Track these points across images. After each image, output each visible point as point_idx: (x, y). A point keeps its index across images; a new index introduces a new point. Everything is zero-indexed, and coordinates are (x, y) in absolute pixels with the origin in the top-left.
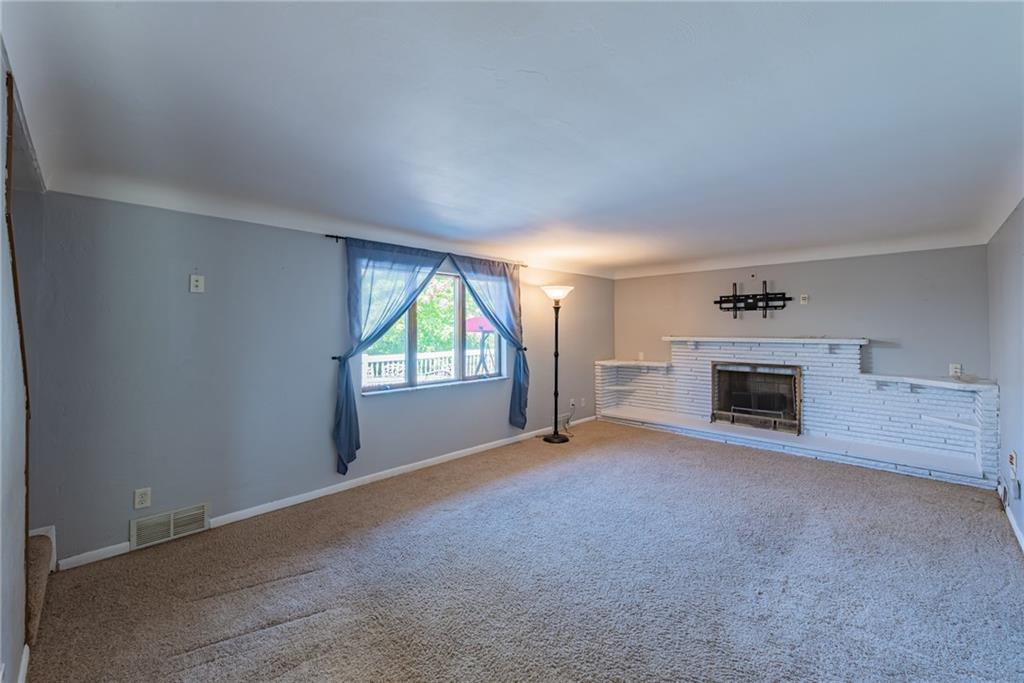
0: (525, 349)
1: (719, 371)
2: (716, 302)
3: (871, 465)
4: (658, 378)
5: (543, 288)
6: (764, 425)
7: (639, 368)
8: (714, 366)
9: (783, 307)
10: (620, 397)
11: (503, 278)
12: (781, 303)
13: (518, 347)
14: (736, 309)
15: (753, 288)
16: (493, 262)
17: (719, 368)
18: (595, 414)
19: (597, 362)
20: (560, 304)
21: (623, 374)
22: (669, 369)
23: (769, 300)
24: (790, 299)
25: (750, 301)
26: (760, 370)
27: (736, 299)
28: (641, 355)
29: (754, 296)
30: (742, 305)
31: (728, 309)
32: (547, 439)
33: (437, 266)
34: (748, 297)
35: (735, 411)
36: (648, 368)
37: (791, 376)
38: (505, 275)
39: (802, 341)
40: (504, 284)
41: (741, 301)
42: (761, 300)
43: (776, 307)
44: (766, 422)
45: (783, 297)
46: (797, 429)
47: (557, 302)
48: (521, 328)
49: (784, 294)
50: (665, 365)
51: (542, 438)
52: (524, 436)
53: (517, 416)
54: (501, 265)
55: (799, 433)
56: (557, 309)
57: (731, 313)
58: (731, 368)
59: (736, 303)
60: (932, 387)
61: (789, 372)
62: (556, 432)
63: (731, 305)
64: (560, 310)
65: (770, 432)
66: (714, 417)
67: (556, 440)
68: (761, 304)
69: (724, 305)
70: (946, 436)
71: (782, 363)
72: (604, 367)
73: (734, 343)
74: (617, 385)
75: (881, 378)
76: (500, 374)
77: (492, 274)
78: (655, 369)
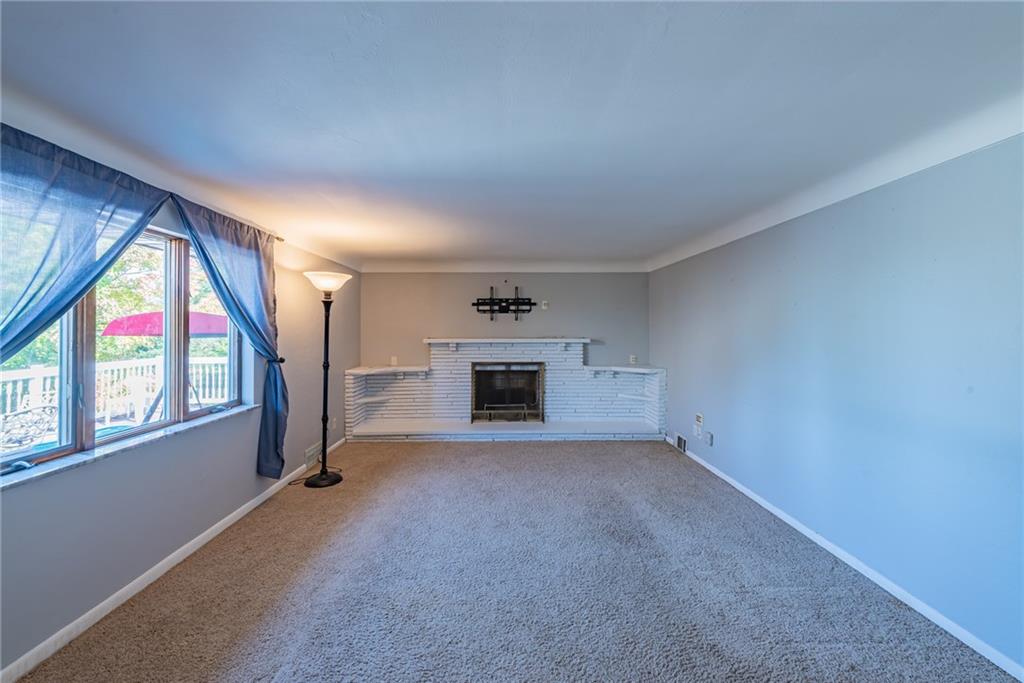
0: (282, 361)
1: (477, 372)
2: (474, 304)
3: (600, 438)
4: (416, 384)
5: (305, 274)
6: (516, 418)
7: (395, 375)
8: (474, 364)
9: (529, 311)
10: (369, 410)
11: (254, 252)
12: (528, 308)
13: (270, 358)
14: (492, 311)
15: (505, 293)
16: (242, 225)
17: (478, 368)
18: (345, 435)
19: (347, 372)
20: (333, 297)
21: (372, 384)
22: (427, 374)
23: (519, 305)
24: (535, 304)
25: (504, 304)
26: (514, 368)
27: (492, 302)
28: (394, 360)
29: (507, 300)
30: (496, 308)
31: (484, 311)
32: (311, 483)
33: (150, 213)
34: (501, 300)
35: (488, 409)
36: (405, 374)
37: (536, 372)
38: (257, 248)
39: (545, 340)
40: (254, 261)
41: (496, 304)
42: (512, 304)
43: (524, 311)
44: (517, 415)
45: (529, 303)
46: (540, 416)
47: (328, 294)
48: (276, 330)
49: (530, 300)
50: (426, 369)
51: (302, 485)
52: (276, 486)
53: (269, 459)
54: (251, 231)
55: (543, 420)
56: (327, 305)
57: (488, 315)
58: (489, 368)
59: (494, 305)
60: (624, 373)
61: (535, 368)
62: (324, 471)
63: (487, 308)
64: (332, 306)
65: (521, 423)
66: (474, 418)
67: (325, 483)
68: (512, 308)
69: (481, 308)
70: (629, 407)
71: (530, 361)
72: (357, 377)
73: (491, 344)
74: (366, 396)
75: (595, 368)
76: (240, 402)
77: (239, 244)
78: (416, 374)
